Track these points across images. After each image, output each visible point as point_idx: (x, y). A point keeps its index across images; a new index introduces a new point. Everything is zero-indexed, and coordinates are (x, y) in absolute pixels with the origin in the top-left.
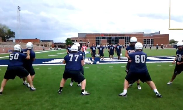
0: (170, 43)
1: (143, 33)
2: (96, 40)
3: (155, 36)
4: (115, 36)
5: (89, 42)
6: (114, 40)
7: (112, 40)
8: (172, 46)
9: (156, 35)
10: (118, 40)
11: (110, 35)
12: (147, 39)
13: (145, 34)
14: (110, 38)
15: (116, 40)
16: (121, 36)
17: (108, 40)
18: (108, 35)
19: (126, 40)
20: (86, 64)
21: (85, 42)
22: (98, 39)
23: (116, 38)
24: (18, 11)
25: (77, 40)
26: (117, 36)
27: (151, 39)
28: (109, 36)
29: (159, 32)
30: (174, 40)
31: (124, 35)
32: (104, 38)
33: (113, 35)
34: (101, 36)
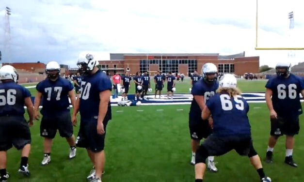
0: (261, 72)
1: (218, 54)
2: (141, 66)
3: (237, 60)
4: (172, 60)
5: (128, 69)
6: (170, 66)
7: (167, 66)
8: (264, 75)
9: (239, 58)
10: (177, 66)
11: (164, 57)
12: (224, 64)
13: (221, 56)
14: (164, 62)
15: (173, 66)
16: (182, 60)
17: (160, 66)
18: (160, 57)
19: (189, 66)
20: (119, 105)
21: (122, 68)
22: (144, 63)
23: (173, 62)
24: (7, 15)
25: (109, 64)
26: (175, 60)
27: (231, 65)
28: (162, 60)
29: (244, 52)
30: (267, 66)
31: (186, 57)
32: (154, 62)
33: (169, 57)
34: (148, 59)
